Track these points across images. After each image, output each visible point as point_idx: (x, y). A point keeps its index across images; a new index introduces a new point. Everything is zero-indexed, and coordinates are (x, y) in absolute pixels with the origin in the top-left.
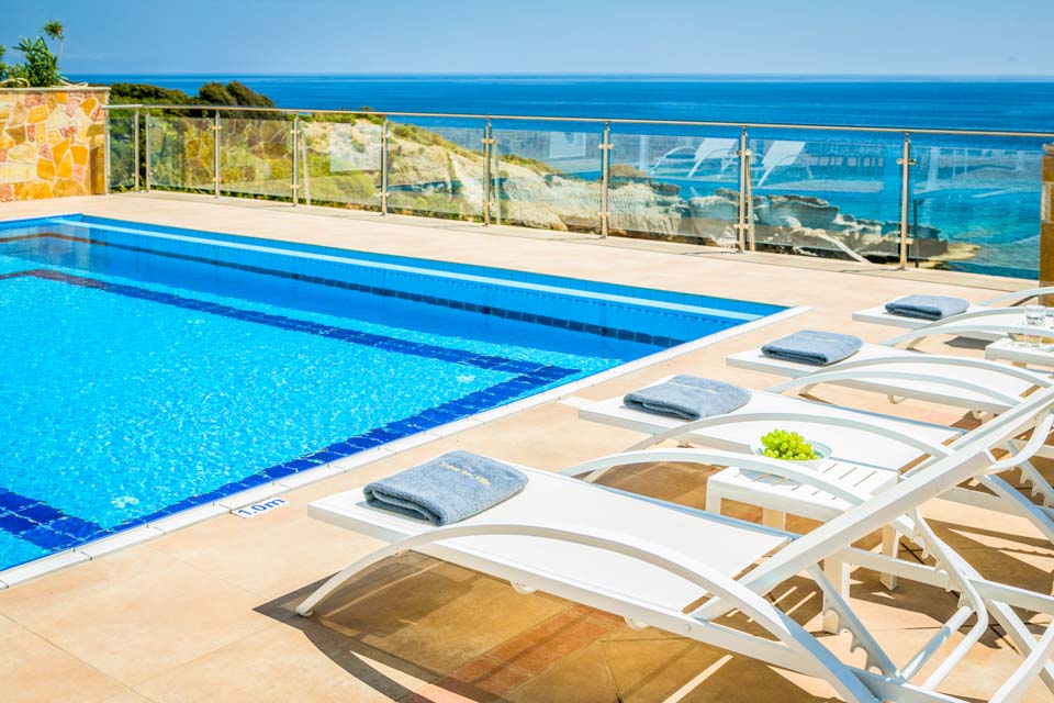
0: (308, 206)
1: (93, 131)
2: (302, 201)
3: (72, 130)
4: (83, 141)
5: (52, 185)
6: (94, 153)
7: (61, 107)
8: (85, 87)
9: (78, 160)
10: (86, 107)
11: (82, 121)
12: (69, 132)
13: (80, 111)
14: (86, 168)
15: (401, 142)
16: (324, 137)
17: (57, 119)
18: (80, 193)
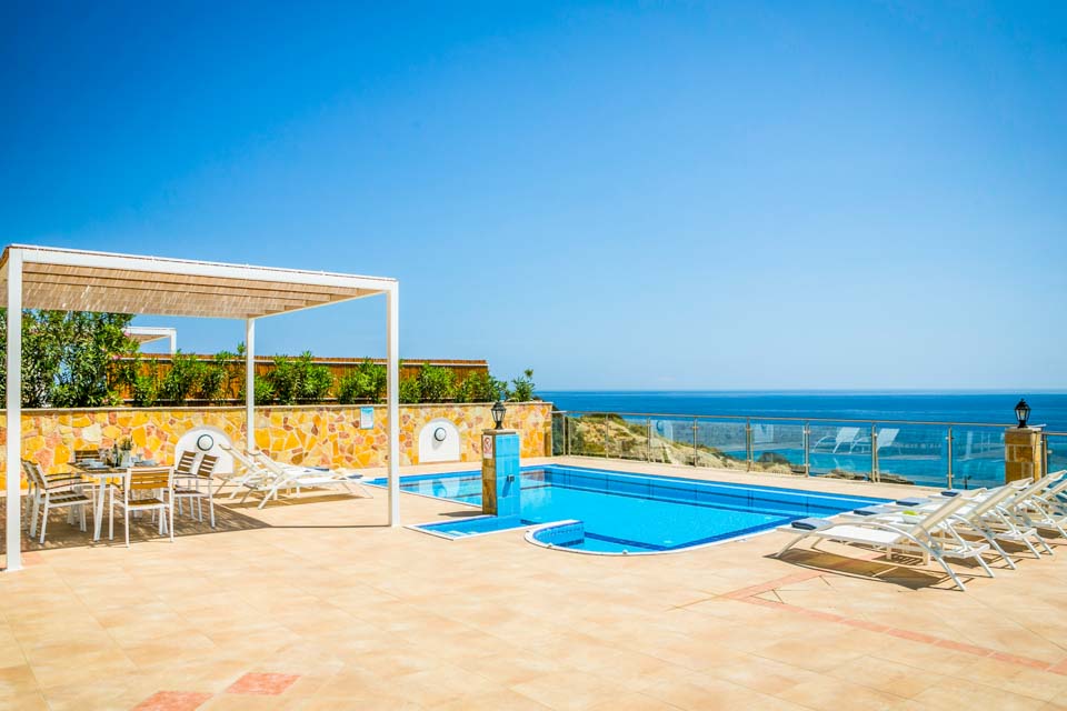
0: (654, 463)
1: (546, 424)
2: (652, 461)
3: (537, 424)
4: (541, 430)
5: (529, 451)
6: (546, 435)
7: (533, 412)
8: (541, 402)
9: (539, 439)
10: (543, 412)
11: (541, 419)
12: (536, 424)
13: (540, 414)
14: (543, 443)
15: (635, 436)
16: (588, 432)
17: (531, 418)
18: (540, 456)
